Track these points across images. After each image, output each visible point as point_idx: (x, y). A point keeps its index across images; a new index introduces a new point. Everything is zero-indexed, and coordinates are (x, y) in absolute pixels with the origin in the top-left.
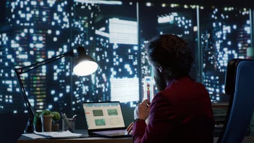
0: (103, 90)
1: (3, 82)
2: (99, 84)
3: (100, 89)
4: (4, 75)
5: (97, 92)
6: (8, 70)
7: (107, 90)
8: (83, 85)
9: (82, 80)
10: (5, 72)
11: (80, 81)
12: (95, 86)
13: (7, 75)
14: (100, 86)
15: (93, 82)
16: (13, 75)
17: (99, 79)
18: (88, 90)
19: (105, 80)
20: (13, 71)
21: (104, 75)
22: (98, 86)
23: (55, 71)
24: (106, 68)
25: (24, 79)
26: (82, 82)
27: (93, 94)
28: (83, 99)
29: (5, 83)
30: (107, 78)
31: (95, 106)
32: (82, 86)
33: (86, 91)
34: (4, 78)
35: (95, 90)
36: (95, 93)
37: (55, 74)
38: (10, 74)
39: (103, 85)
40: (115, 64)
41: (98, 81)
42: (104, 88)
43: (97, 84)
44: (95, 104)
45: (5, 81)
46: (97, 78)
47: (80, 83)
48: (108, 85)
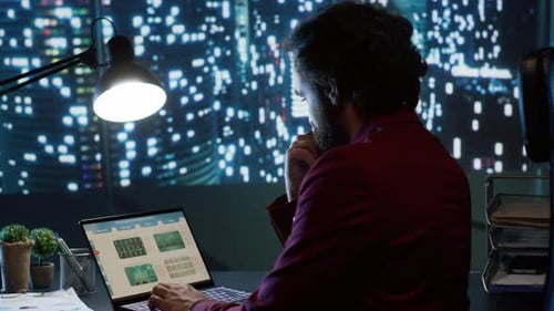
0: (272, 82)
1: (7, 61)
2: (259, 63)
3: (263, 79)
4: (6, 43)
5: (254, 85)
6: (14, 29)
7: (280, 80)
8: (215, 68)
9: (212, 54)
10: (9, 35)
11: (205, 57)
12: (249, 69)
13: (13, 43)
14: (262, 70)
15: (244, 58)
16: (29, 43)
17: (258, 50)
18: (229, 81)
19: (277, 54)
20: (28, 32)
21: (272, 40)
22: (256, 71)
23: (137, 32)
24: (277, 21)
25: (56, 53)
26: (211, 60)
27: (245, 92)
28: (217, 106)
29: (11, 66)
30: (279, 48)
31: (119, 230)
32: (211, 71)
33: (224, 83)
34: (8, 52)
35: (250, 81)
36: (249, 89)
37: (138, 40)
38: (21, 41)
39: (270, 68)
40: (301, 9)
41: (256, 57)
42: (273, 75)
43: (253, 64)
44: (118, 222)
45: (11, 58)
46: (253, 48)
47: (207, 64)
48: (283, 66)
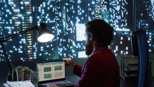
0: (71, 32)
1: (5, 28)
3: (69, 31)
4: (5, 23)
5: (67, 33)
6: (7, 19)
7: (73, 32)
8: (57, 29)
9: (57, 25)
10: (6, 21)
11: (55, 26)
13: (7, 23)
14: (69, 29)
15: (65, 26)
16: (11, 23)
17: (68, 24)
18: (61, 32)
19: (73, 25)
20: (11, 20)
21: (71, 22)
22: (67, 30)
23: (38, 20)
24: (73, 17)
25: (18, 25)
26: (57, 27)
27: (65, 35)
28: (58, 38)
29: (6, 29)
30: (73, 24)
31: (46, 65)
33: (60, 32)
34: (5, 25)
35: (66, 32)
36: (66, 34)
37: (39, 22)
38: (9, 22)
39: (71, 29)
40: (79, 14)
41: (67, 26)
42: (72, 30)
43: (67, 28)
44: (46, 63)
45: (6, 27)
46: (67, 24)
47: (56, 28)
48: (74, 28)
